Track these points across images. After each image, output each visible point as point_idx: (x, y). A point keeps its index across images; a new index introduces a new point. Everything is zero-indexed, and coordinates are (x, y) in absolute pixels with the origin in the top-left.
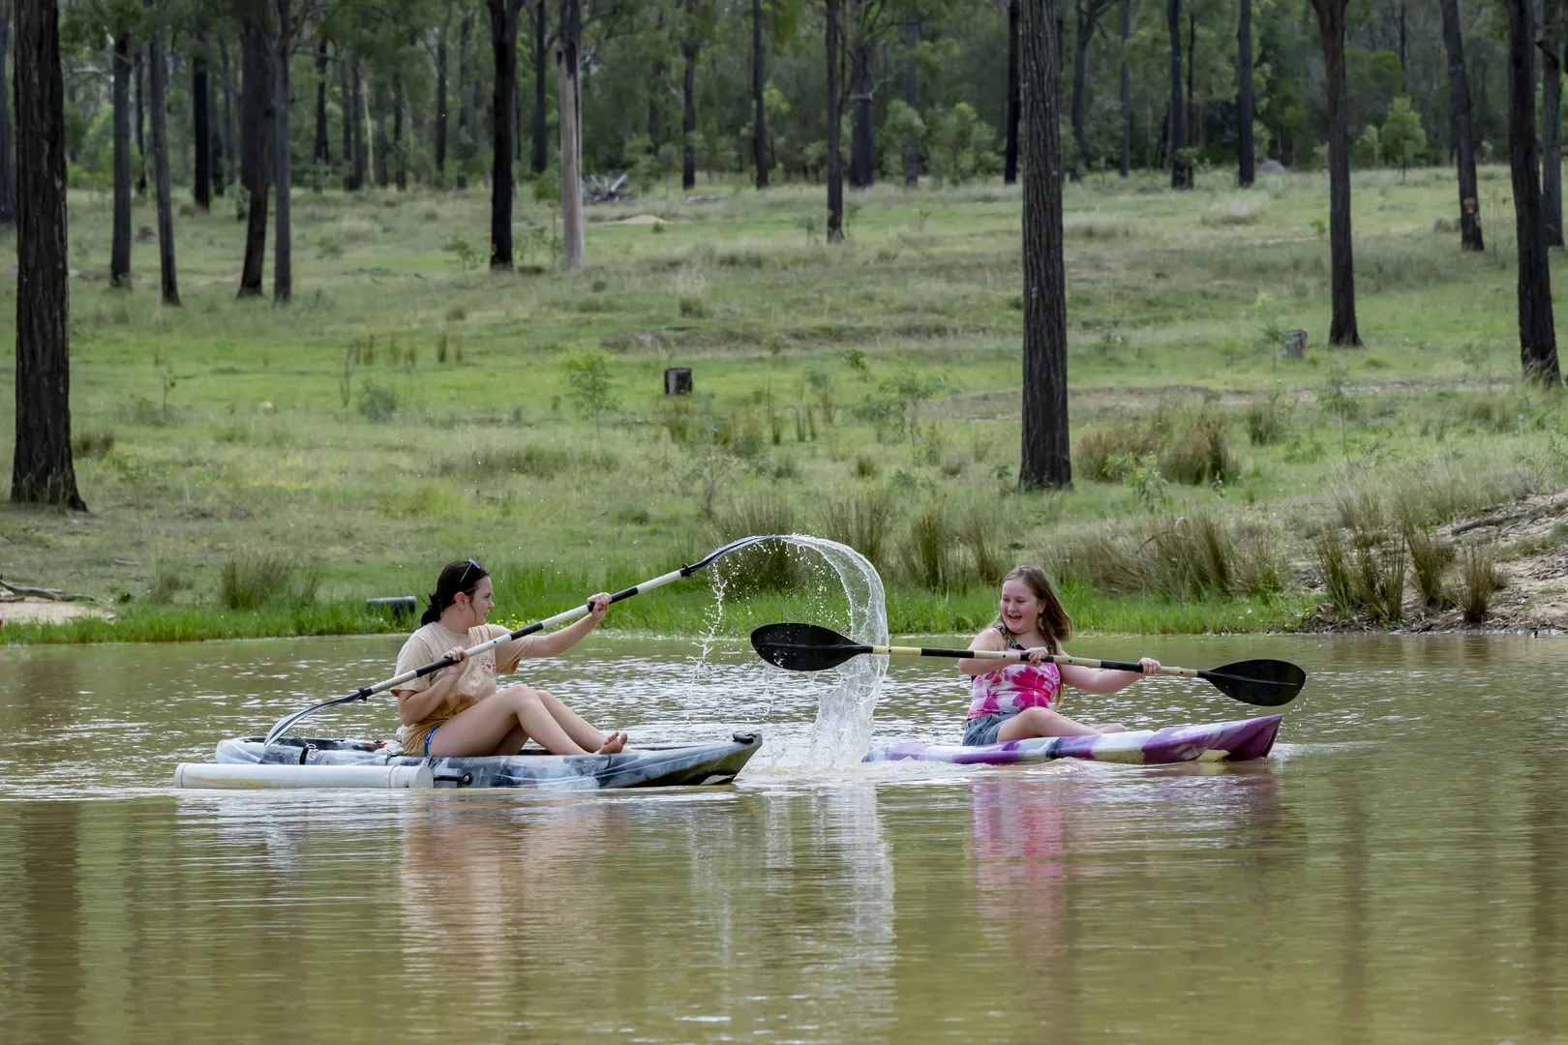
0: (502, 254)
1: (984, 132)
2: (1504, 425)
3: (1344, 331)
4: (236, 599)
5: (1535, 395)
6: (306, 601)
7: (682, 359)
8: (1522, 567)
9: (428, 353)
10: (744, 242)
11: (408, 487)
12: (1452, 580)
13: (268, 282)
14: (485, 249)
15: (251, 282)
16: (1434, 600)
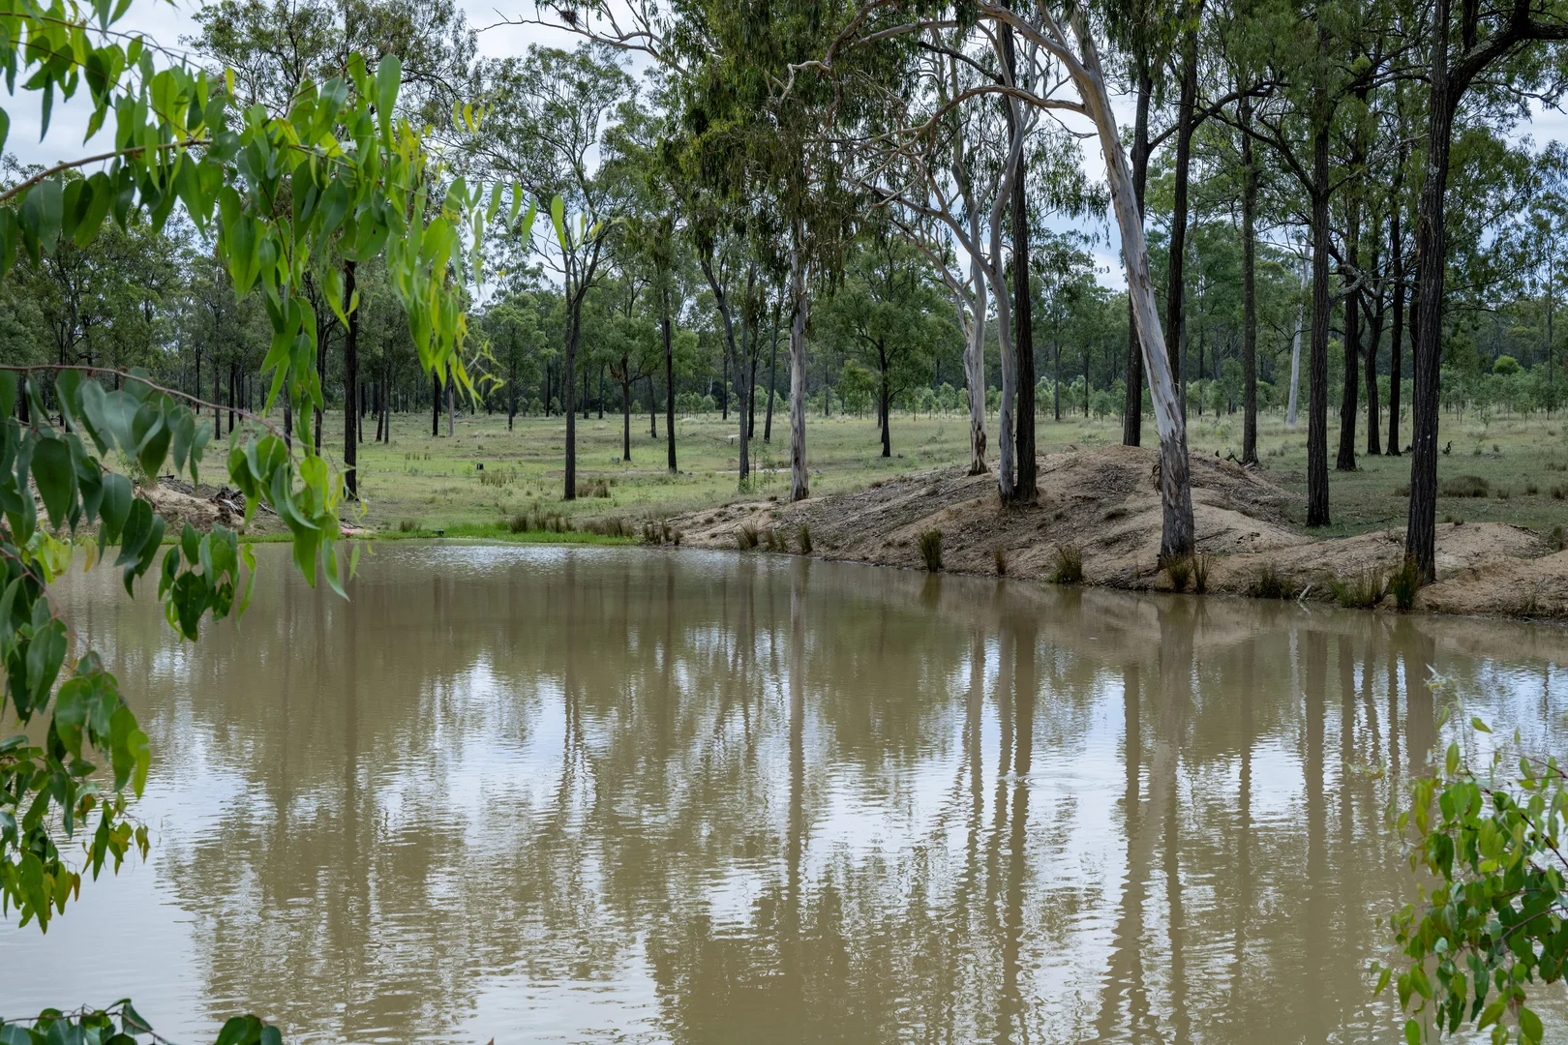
0: (435, 433)
1: (541, 404)
2: (666, 483)
3: (627, 457)
4: (404, 529)
5: (671, 476)
6: (418, 530)
7: (480, 461)
8: (686, 532)
9: (422, 457)
10: (491, 432)
11: (429, 496)
12: (671, 535)
13: (383, 437)
14: (431, 431)
15: (379, 438)
16: (668, 539)
